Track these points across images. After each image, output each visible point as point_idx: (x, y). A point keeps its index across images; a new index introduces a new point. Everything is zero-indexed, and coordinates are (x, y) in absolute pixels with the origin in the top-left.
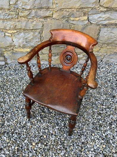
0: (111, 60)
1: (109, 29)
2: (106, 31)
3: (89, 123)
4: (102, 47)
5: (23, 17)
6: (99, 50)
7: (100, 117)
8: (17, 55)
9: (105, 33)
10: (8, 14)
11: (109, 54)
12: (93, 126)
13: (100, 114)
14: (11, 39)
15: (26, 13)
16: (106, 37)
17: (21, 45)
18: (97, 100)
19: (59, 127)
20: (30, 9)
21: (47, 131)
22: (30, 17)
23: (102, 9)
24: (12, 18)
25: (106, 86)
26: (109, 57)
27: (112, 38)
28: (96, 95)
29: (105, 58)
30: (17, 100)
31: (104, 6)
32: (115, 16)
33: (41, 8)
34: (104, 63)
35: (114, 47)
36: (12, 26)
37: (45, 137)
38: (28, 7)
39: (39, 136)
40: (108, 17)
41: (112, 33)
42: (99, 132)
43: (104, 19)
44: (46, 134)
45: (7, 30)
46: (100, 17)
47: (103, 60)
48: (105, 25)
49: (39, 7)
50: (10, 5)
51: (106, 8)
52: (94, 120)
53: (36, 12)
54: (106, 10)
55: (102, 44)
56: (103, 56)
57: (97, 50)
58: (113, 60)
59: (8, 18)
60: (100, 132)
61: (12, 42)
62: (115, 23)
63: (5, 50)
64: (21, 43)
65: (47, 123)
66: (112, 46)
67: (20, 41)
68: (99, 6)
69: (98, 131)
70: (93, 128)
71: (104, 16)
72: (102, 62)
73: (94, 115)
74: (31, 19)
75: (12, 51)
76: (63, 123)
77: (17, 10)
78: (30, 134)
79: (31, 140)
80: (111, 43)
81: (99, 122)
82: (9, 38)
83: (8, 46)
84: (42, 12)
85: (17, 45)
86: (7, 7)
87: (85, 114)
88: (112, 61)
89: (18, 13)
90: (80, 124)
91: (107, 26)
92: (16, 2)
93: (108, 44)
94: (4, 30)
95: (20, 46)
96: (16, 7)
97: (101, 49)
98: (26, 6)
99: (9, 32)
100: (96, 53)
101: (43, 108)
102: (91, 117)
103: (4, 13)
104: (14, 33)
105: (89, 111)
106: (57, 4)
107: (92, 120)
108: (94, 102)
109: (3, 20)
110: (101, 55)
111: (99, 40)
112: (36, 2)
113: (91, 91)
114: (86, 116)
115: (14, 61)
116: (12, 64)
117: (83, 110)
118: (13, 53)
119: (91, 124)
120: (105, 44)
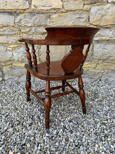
0: (110, 78)
1: (101, 45)
2: (99, 47)
3: (91, 133)
4: (99, 64)
5: (25, 33)
6: (96, 66)
7: (105, 127)
8: (15, 70)
9: (99, 49)
10: (12, 30)
11: (106, 71)
12: (96, 136)
13: (104, 124)
14: (12, 53)
15: (28, 29)
16: (100, 53)
17: (20, 60)
18: (98, 111)
19: (50, 135)
20: (30, 27)
21: (32, 138)
22: (30, 33)
24: (15, 34)
25: (108, 99)
26: (108, 75)
27: (106, 53)
28: (97, 106)
29: (103, 76)
30: (4, 108)
31: (93, 24)
32: (105, 33)
33: (40, 26)
34: (103, 82)
35: (110, 64)
36: (14, 41)
37: (28, 145)
38: (30, 25)
39: (20, 144)
40: (99, 34)
41: (105, 49)
42: (105, 144)
44: (31, 143)
45: (9, 44)
47: (102, 79)
49: (38, 25)
50: (15, 23)
51: (96, 25)
52: (97, 129)
53: (35, 29)
55: (97, 61)
56: (101, 73)
57: (94, 67)
58: (112, 78)
59: (11, 34)
60: (107, 143)
61: (12, 56)
62: (106, 39)
63: (4, 65)
64: (20, 57)
65: (35, 130)
66: (108, 63)
67: (20, 55)
68: (89, 24)
69: (104, 142)
70: (96, 139)
72: (101, 81)
73: (96, 125)
74: (31, 35)
75: (11, 65)
76: (56, 131)
77: (20, 28)
78: (9, 141)
79: (8, 148)
80: (107, 59)
81: (103, 132)
82: (10, 52)
83: (8, 60)
84: (40, 29)
85: (16, 59)
86: (12, 24)
87: (84, 123)
88: (111, 80)
89: (21, 30)
90: (78, 133)
91: (99, 42)
92: (20, 21)
93: (104, 60)
94: (6, 45)
95: (18, 61)
96: (19, 25)
98: (28, 24)
99: (10, 46)
100: (93, 70)
101: (33, 116)
102: (92, 126)
103: (9, 30)
104: (15, 48)
105: (90, 121)
106: (53, 22)
107: (94, 130)
108: (95, 112)
109: (8, 35)
110: (99, 73)
111: (94, 56)
112: (37, 21)
113: (91, 102)
114: (85, 125)
115: (11, 77)
116: (9, 80)
117: (82, 119)
118: (11, 68)
119: (93, 135)
120: (100, 60)
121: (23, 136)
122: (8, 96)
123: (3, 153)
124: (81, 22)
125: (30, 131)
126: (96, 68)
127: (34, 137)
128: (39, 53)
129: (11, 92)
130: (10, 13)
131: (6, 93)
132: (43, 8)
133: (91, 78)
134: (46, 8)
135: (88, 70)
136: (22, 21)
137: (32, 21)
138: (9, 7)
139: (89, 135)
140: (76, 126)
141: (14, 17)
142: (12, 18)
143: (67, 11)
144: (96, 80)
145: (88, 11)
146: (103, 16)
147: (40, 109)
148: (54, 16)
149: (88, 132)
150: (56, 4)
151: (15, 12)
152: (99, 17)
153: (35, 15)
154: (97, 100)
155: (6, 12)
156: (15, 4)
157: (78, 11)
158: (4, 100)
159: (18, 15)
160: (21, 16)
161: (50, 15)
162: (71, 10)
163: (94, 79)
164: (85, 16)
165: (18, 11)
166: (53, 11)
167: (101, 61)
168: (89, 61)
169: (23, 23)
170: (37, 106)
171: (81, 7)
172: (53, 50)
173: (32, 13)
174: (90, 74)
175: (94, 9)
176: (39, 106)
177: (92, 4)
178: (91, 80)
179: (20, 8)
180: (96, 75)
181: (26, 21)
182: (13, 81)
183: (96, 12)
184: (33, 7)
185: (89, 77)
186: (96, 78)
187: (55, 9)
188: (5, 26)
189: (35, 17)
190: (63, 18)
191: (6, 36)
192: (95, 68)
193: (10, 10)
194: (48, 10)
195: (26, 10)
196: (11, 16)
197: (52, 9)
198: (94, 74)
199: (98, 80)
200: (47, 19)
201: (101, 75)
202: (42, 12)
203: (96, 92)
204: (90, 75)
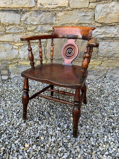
0: (115, 75)
1: (107, 42)
2: (104, 45)
3: (99, 126)
4: (103, 61)
5: (31, 31)
6: (100, 63)
7: (112, 120)
8: (21, 69)
9: (104, 47)
10: (18, 29)
11: (111, 68)
12: (105, 129)
13: (111, 118)
14: (18, 52)
15: (34, 28)
16: (105, 50)
17: (26, 58)
18: (105, 106)
19: (61, 129)
20: (36, 25)
21: (45, 132)
22: (36, 32)
23: (97, 25)
24: (21, 32)
25: (114, 95)
26: (112, 71)
27: (111, 51)
28: (104, 102)
29: (108, 73)
30: (14, 105)
31: (99, 22)
32: (110, 30)
33: (46, 24)
34: (108, 78)
35: (115, 61)
37: (42, 138)
38: (35, 23)
39: (35, 137)
40: (104, 32)
41: (110, 46)
42: (113, 135)
43: (100, 33)
44: (44, 136)
45: (15, 42)
46: (97, 32)
47: (107, 76)
48: (103, 39)
49: (44, 23)
50: (21, 21)
51: (101, 23)
52: (105, 123)
53: (41, 27)
54: (101, 25)
55: (102, 58)
58: (116, 75)
59: (17, 32)
60: (115, 135)
61: (18, 54)
62: (111, 37)
63: (10, 63)
64: (26, 56)
65: (47, 125)
66: (113, 60)
67: (26, 53)
68: (94, 22)
70: (105, 131)
71: (100, 30)
72: (106, 78)
73: (103, 119)
74: (37, 33)
75: (17, 63)
76: (66, 125)
77: (26, 26)
78: (23, 135)
79: (24, 141)
80: (111, 57)
81: (111, 125)
82: (16, 51)
83: (14, 59)
84: (46, 27)
85: (22, 57)
86: (18, 23)
87: (93, 117)
88: (116, 77)
89: (27, 28)
90: (88, 126)
91: (104, 40)
92: (26, 19)
93: (109, 58)
94: (12, 43)
95: (24, 59)
96: (25, 23)
97: (103, 63)
99: (16, 45)
100: (98, 67)
101: (43, 112)
102: (100, 120)
103: (15, 28)
104: (21, 46)
105: (97, 115)
106: (59, 20)
107: (102, 123)
108: (102, 108)
109: (13, 34)
110: (104, 70)
111: (99, 53)
112: (43, 19)
113: (97, 98)
114: (94, 119)
115: (17, 75)
116: (15, 79)
117: (90, 114)
118: (17, 66)
119: (101, 128)
120: (105, 57)
121: (36, 130)
122: (16, 94)
123: (19, 145)
124: (87, 20)
125: (42, 126)
126: (102, 65)
127: (47, 131)
128: (45, 51)
129: (18, 90)
130: (16, 11)
131: (13, 91)
132: (49, 6)
133: (96, 75)
134: (52, 7)
135: (93, 68)
136: (28, 19)
137: (38, 19)
138: (14, 5)
139: (98, 128)
140: (85, 120)
141: (19, 15)
142: (17, 16)
143: (73, 9)
144: (101, 77)
145: (93, 9)
146: (108, 14)
147: (49, 105)
148: (60, 14)
149: (97, 125)
150: (62, 2)
151: (21, 10)
152: (104, 14)
153: (41, 13)
154: (103, 96)
155: (12, 10)
156: (21, 2)
157: (83, 9)
158: (13, 98)
159: (24, 13)
160: (27, 15)
161: (56, 13)
162: (77, 9)
163: (100, 76)
164: (90, 14)
165: (24, 10)
166: (58, 9)
167: (106, 59)
168: (94, 59)
169: (29, 21)
170: (46, 103)
171: (87, 5)
172: (59, 48)
173: (38, 12)
174: (95, 71)
175: (99, 7)
176: (47, 103)
177: (97, 2)
178: (96, 77)
179: (26, 6)
180: (101, 72)
181: (32, 19)
182: (19, 79)
183: (101, 10)
184: (39, 5)
185: (94, 74)
186: (101, 75)
187: (61, 7)
188: (11, 25)
189: (41, 15)
190: (69, 16)
191: (11, 34)
192: (100, 65)
193: (16, 8)
194: (54, 8)
195: (32, 9)
196: (17, 15)
197: (58, 7)
198: (99, 71)
199: (103, 77)
200: (53, 17)
201: (106, 72)
202: (47, 11)
203: (102, 89)
204: (95, 72)
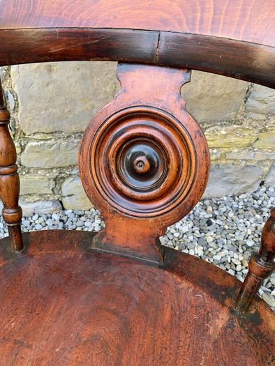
4: (266, 130)
6: (254, 139)
34: (271, 189)
47: (268, 180)
55: (263, 117)
56: (268, 163)
57: (247, 141)
72: (264, 189)
97: (263, 136)
110: (261, 161)
126: (257, 145)
133: (233, 183)
135: (224, 156)
163: (244, 186)
168: (231, 122)
174: (229, 168)
178: (230, 187)
180: (249, 170)
185: (225, 179)
186: (251, 181)
192: (250, 145)
198: (243, 169)
199: (257, 186)
201: (267, 169)
204: (229, 171)
